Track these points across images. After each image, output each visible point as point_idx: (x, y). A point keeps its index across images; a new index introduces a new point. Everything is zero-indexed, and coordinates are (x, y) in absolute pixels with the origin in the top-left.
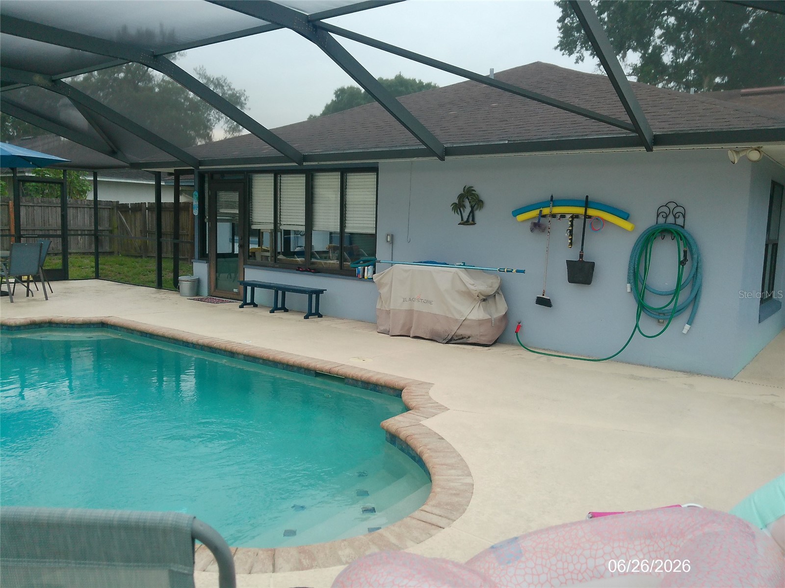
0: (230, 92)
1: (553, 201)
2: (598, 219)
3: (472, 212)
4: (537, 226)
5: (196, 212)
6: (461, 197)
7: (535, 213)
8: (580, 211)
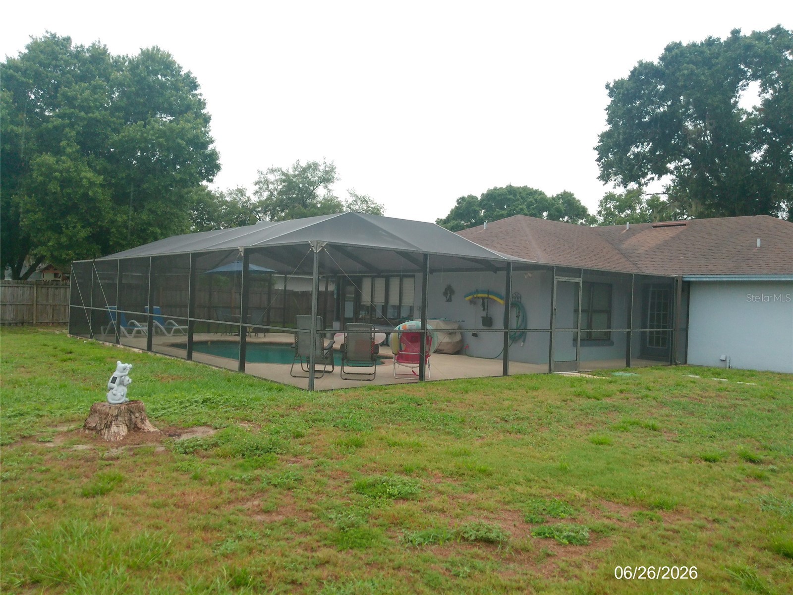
0: (373, 206)
1: (477, 292)
2: (492, 299)
3: (450, 296)
4: (472, 302)
5: (335, 296)
6: (446, 289)
7: (470, 297)
8: (486, 295)
